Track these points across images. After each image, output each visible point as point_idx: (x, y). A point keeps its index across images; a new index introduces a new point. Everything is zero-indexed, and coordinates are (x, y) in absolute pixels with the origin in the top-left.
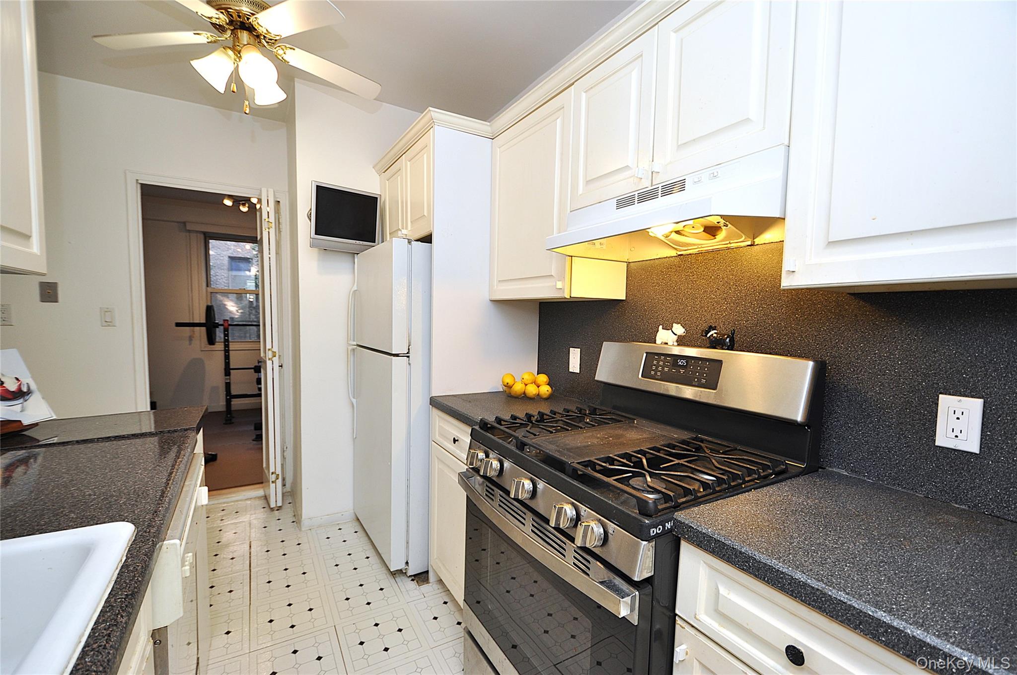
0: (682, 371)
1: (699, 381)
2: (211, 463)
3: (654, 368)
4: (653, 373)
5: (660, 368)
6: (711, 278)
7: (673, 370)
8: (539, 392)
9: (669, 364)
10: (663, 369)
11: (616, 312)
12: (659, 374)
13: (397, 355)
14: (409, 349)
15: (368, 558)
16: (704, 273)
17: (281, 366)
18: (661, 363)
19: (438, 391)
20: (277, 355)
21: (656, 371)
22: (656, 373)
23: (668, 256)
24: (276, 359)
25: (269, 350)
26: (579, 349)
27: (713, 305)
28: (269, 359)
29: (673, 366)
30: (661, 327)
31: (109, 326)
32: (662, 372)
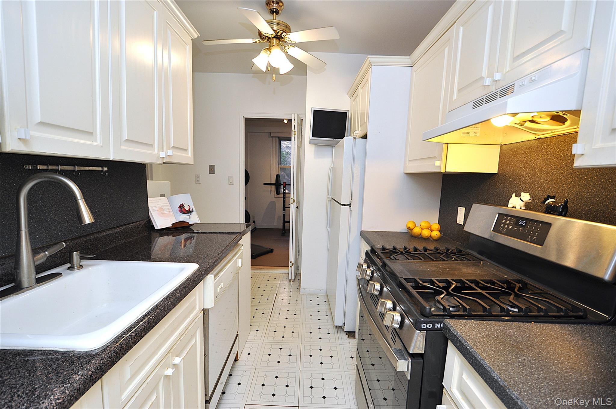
0: (521, 229)
1: (532, 237)
2: (271, 253)
3: (502, 225)
4: (501, 228)
5: (506, 226)
6: (561, 156)
7: (515, 228)
8: (431, 235)
9: (513, 223)
10: (508, 226)
11: (490, 182)
12: (505, 229)
13: (344, 205)
14: (351, 202)
15: (327, 316)
16: (556, 152)
17: (297, 207)
18: (508, 222)
19: (366, 228)
20: (295, 202)
21: (503, 227)
22: (503, 229)
23: (530, 139)
24: (294, 204)
25: (292, 198)
26: (464, 208)
27: (561, 179)
28: (292, 203)
29: (515, 225)
30: (514, 195)
31: (231, 184)
32: (507, 229)
